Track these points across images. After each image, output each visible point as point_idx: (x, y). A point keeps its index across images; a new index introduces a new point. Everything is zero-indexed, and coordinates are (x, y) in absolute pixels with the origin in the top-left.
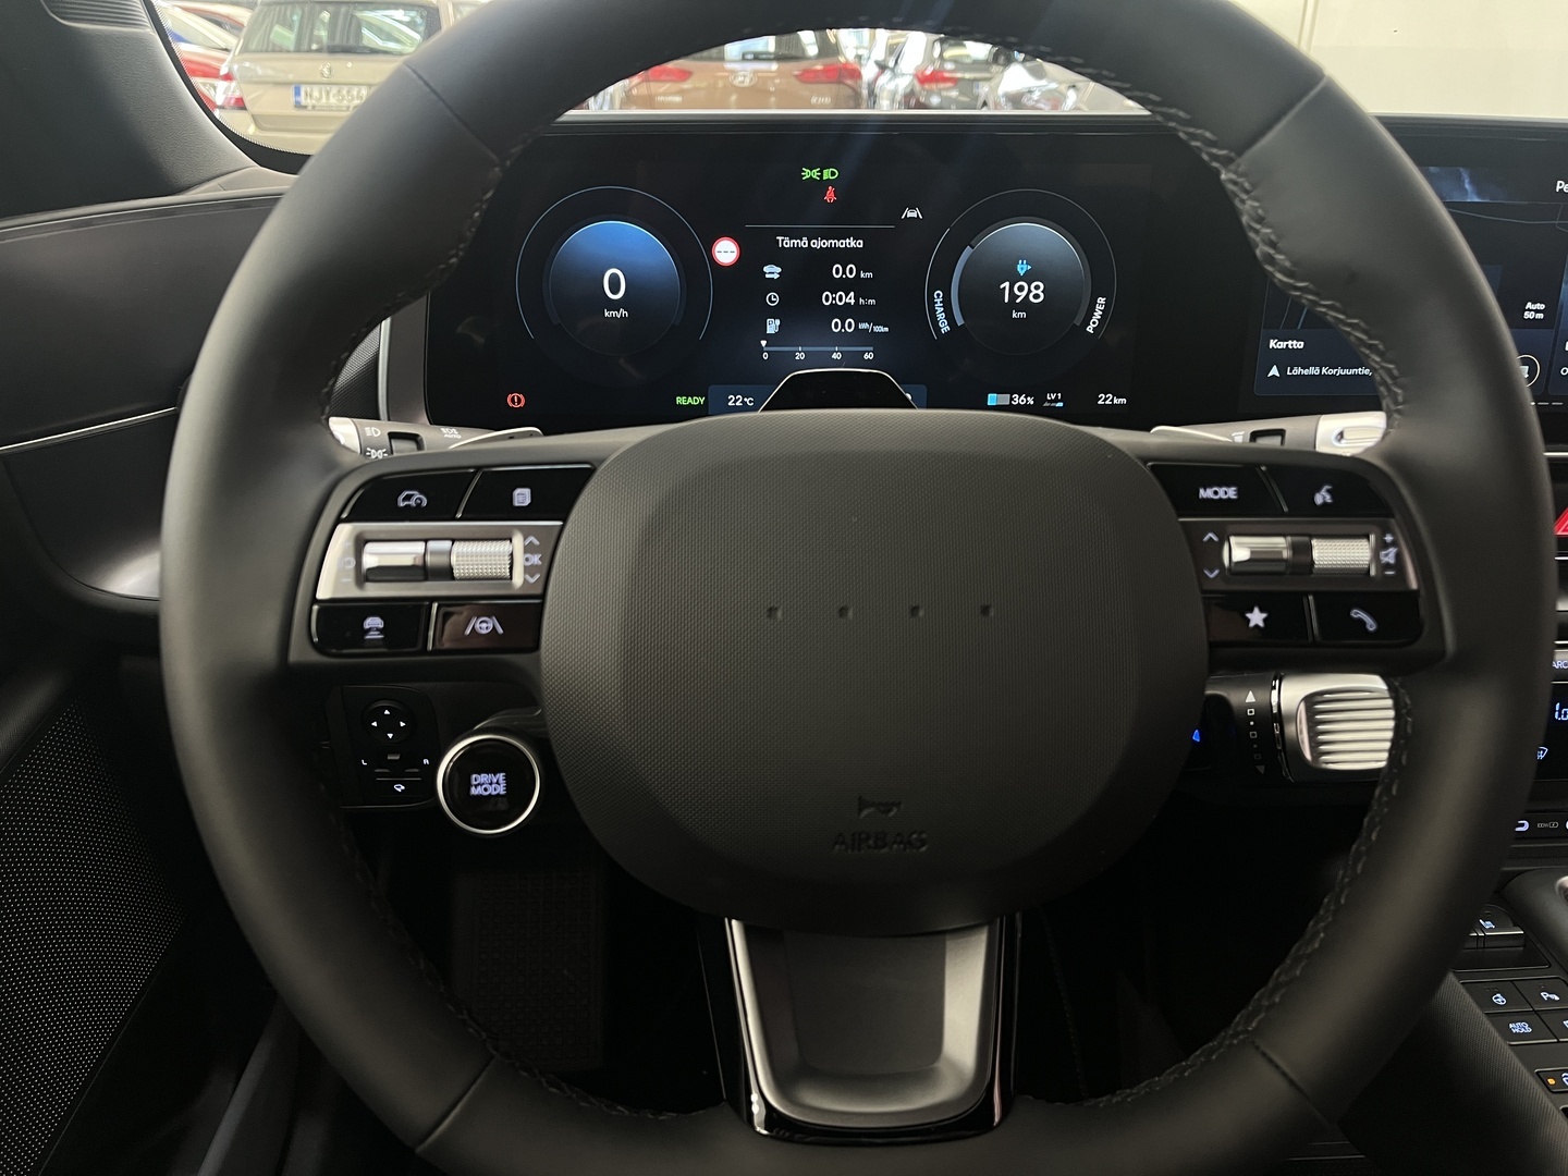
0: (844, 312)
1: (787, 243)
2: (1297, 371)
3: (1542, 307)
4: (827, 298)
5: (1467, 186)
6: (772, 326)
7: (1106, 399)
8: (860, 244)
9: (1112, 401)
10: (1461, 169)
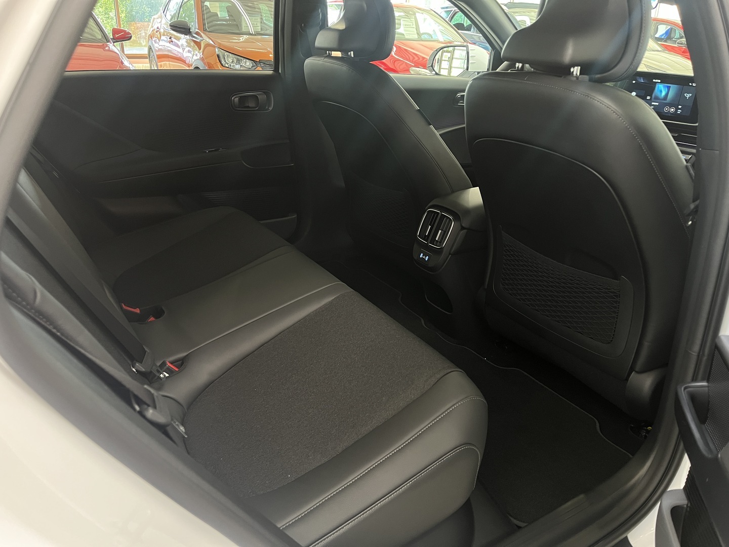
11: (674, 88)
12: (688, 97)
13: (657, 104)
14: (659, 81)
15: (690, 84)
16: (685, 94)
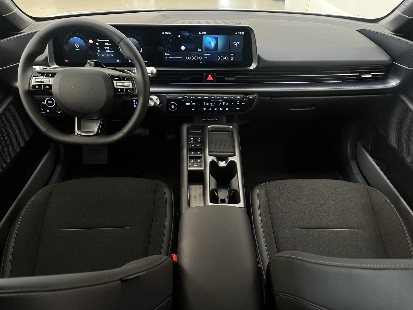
0: (108, 50)
1: (98, 40)
2: (169, 58)
3: (200, 49)
4: (105, 48)
5: (187, 33)
6: (99, 51)
8: (108, 41)
10: (186, 31)
11: (221, 39)
12: (237, 44)
13: (210, 55)
14: (205, 33)
15: (236, 33)
16: (234, 43)
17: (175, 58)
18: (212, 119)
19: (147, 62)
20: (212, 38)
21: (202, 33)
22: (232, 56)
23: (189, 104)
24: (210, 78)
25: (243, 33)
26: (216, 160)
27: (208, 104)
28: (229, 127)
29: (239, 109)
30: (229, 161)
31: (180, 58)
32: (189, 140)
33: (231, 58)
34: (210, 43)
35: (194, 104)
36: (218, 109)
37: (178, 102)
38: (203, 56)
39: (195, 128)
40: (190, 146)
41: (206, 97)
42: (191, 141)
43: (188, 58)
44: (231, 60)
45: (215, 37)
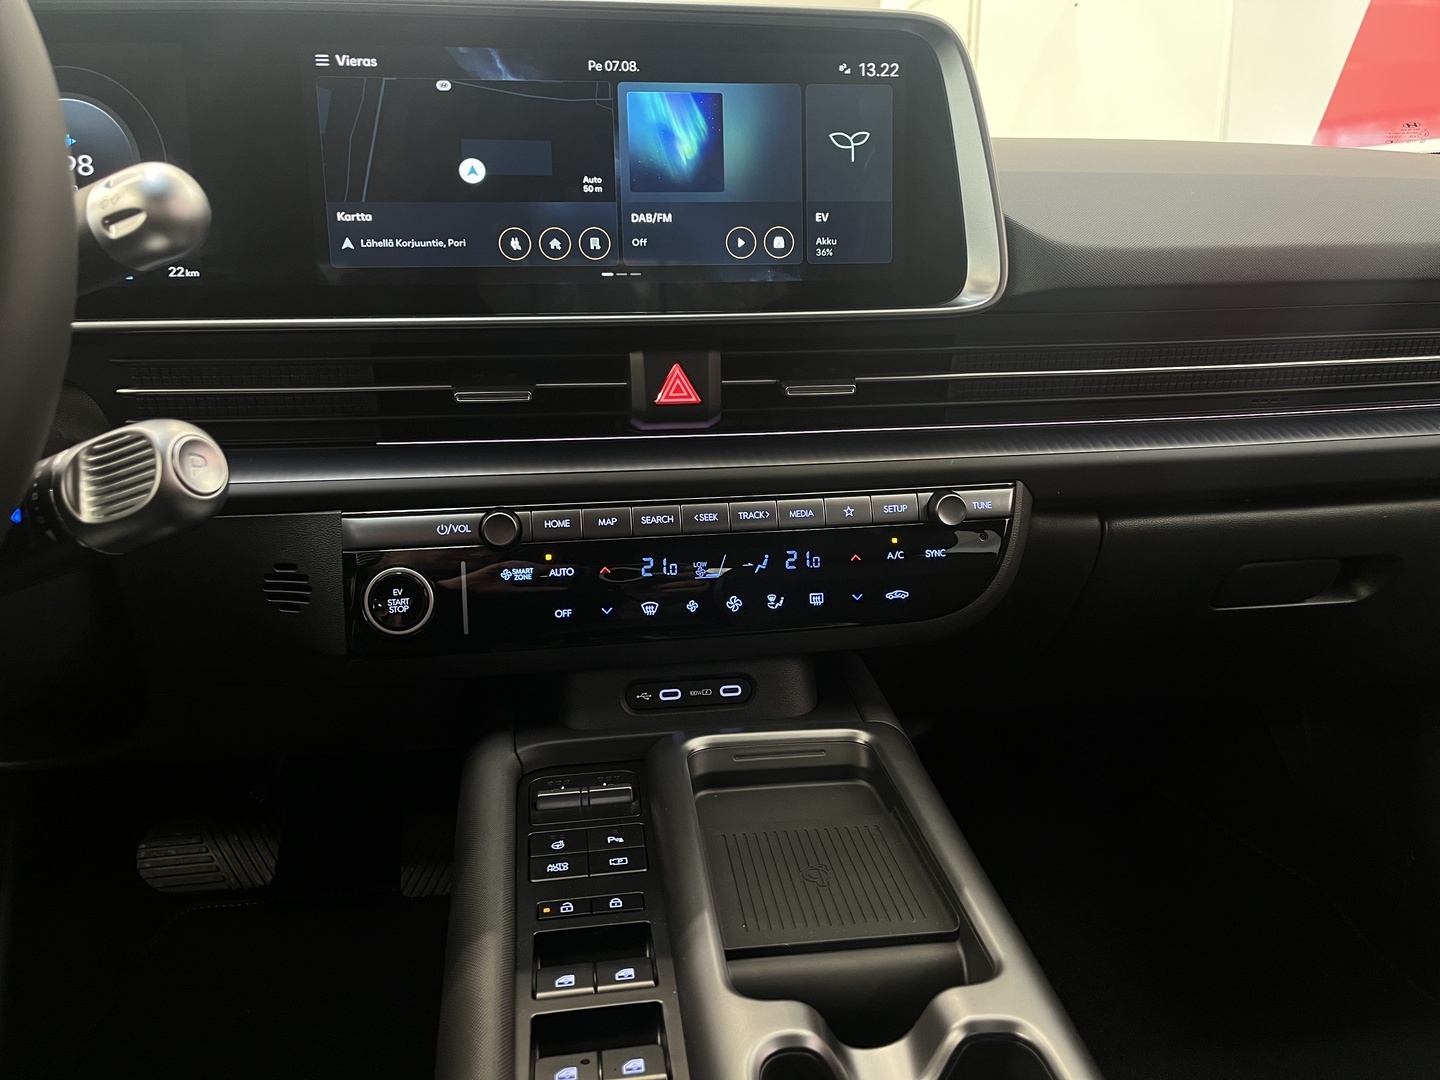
2: (371, 243)
3: (599, 180)
5: (500, 66)
7: (177, 272)
9: (184, 273)
10: (490, 49)
12: (852, 147)
13: (668, 218)
14: (631, 66)
15: (841, 68)
16: (831, 136)
17: (414, 244)
18: (707, 692)
19: (196, 274)
20: (676, 100)
21: (610, 66)
22: (824, 230)
23: (524, 574)
24: (678, 389)
25: (892, 70)
26: (814, 1042)
27: (671, 570)
28: (850, 741)
29: (904, 595)
30: (955, 1037)
31: (451, 242)
32: (527, 854)
33: (819, 241)
34: (668, 135)
35: (566, 571)
36: (753, 603)
37: (441, 562)
38: (621, 233)
39: (581, 769)
40: (539, 910)
41: (659, 519)
42: (552, 868)
43: (515, 244)
44: (820, 253)
45: (698, 97)
